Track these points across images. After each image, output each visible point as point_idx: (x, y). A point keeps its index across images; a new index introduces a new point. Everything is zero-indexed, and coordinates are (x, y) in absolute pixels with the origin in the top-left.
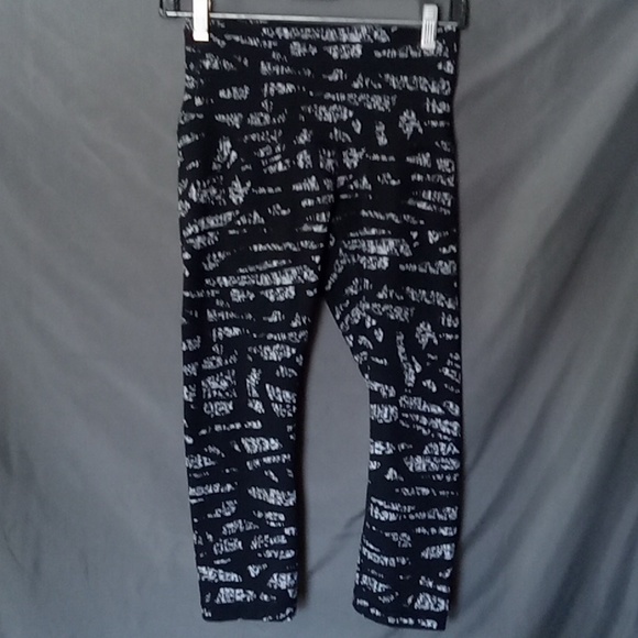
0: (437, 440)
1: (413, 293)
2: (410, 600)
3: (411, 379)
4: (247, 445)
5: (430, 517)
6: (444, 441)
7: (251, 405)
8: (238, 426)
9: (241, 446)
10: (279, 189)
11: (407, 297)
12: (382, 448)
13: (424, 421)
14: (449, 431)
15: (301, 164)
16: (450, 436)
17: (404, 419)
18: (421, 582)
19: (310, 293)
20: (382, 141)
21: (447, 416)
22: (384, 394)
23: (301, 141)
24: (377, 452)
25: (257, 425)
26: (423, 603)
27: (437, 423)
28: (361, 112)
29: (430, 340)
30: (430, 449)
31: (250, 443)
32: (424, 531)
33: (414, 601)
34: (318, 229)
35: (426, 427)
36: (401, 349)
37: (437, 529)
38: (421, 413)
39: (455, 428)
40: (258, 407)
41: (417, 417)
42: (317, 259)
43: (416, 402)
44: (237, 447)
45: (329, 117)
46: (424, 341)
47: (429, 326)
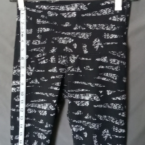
1: (101, 117)
10: (44, 71)
15: (52, 61)
19: (52, 115)
20: (86, 52)
23: (52, 52)
28: (77, 40)
29: (108, 137)
34: (56, 89)
42: (55, 101)
45: (63, 42)
47: (108, 131)
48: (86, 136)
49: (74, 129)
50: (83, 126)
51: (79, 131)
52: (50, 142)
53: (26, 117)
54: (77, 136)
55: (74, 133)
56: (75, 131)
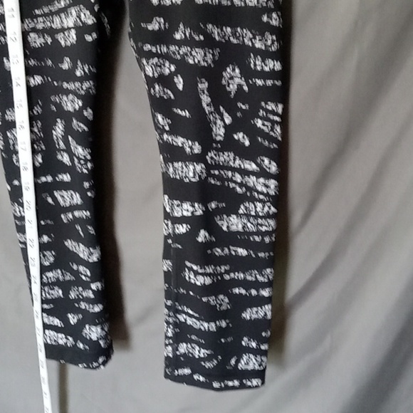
0: (253, 200)
2: (233, 362)
3: (219, 132)
4: (60, 199)
5: (249, 278)
6: (260, 201)
7: (59, 157)
8: (49, 179)
9: (54, 199)
11: (209, 37)
12: (191, 209)
13: (238, 178)
14: (265, 190)
16: (267, 195)
17: (214, 176)
18: (243, 343)
21: (263, 173)
22: (188, 150)
24: (186, 214)
25: (66, 178)
26: (247, 364)
27: (252, 180)
29: (240, 86)
30: (246, 208)
31: (63, 197)
32: (243, 292)
33: (238, 362)
35: (241, 185)
36: (205, 99)
37: (258, 291)
38: (234, 170)
39: (273, 187)
40: (65, 159)
41: (230, 174)
43: (226, 157)
44: (50, 200)
46: (232, 88)
47: (237, 71)
48: (180, 87)
49: (149, 71)
50: (172, 61)
51: (161, 76)
52: (94, 115)
53: (26, 57)
54: (157, 87)
55: (150, 81)
56: (151, 75)
